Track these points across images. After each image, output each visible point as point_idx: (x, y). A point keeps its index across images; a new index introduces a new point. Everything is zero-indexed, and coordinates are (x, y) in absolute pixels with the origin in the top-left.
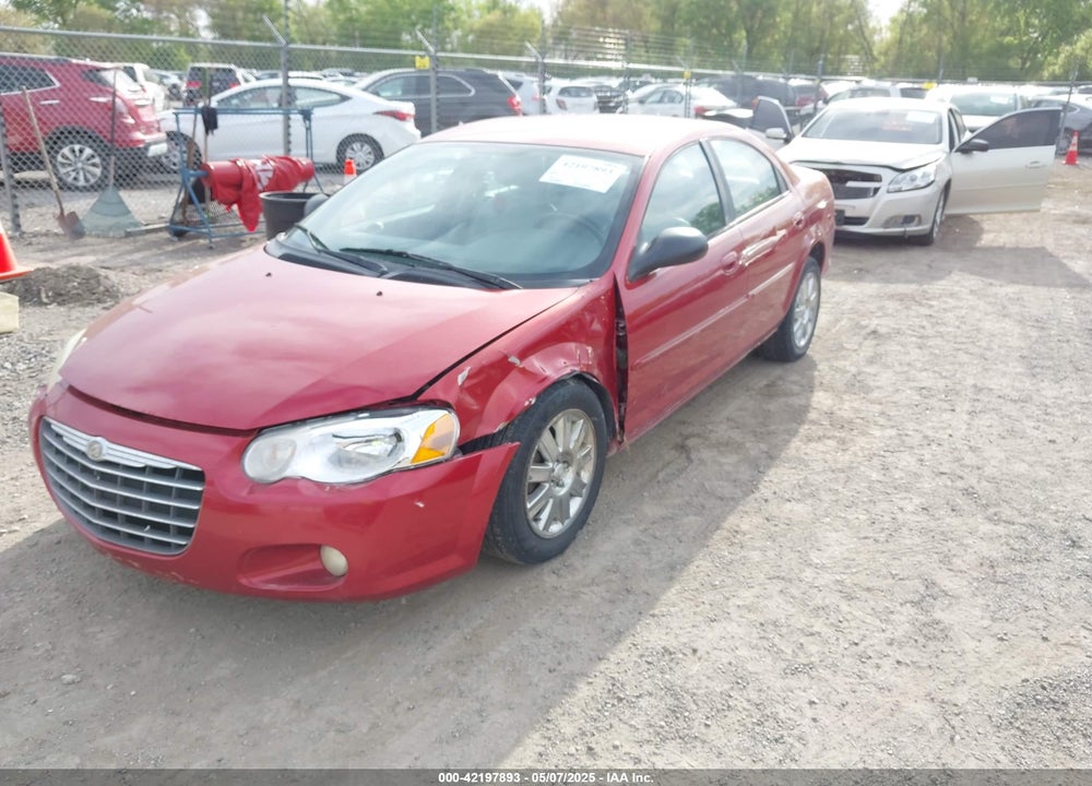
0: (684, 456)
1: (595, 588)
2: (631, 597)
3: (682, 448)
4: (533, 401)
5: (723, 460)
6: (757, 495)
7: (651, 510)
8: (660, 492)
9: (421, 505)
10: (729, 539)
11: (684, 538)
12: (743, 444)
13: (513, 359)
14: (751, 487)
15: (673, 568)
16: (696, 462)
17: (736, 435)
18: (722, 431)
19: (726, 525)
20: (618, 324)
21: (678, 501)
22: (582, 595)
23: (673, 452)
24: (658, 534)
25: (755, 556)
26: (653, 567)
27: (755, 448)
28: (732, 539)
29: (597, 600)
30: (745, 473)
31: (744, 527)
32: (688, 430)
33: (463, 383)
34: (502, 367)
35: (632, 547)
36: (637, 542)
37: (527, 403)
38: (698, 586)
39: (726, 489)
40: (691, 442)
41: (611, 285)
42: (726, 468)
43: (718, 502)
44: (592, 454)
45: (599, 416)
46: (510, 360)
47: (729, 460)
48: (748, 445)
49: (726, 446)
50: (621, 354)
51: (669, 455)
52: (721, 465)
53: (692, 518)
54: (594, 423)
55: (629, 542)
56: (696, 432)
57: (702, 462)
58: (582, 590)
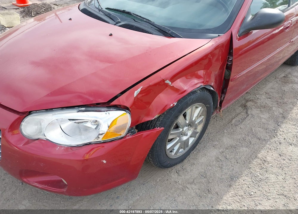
0: (245, 111)
1: (193, 186)
2: (210, 195)
3: (245, 107)
4: (175, 104)
5: (262, 116)
6: (276, 139)
7: (227, 141)
8: (232, 130)
9: (105, 162)
10: (261, 165)
11: (239, 161)
12: (272, 107)
13: (168, 82)
14: (273, 133)
15: (232, 179)
16: (250, 116)
17: (269, 102)
18: (263, 99)
19: (260, 155)
20: (228, 58)
21: (239, 137)
22: (187, 189)
23: (240, 108)
24: (228, 157)
25: (273, 178)
26: (223, 177)
27: (277, 111)
28: (262, 165)
29: (193, 194)
30: (271, 125)
31: (269, 159)
32: (248, 97)
33: (137, 95)
34: (161, 86)
35: (215, 163)
36: (217, 160)
37: (172, 105)
38: (243, 194)
39: (262, 134)
40: (249, 104)
41: (229, 37)
42: (263, 120)
43: (258, 141)
44: (204, 120)
45: (210, 104)
46: (166, 82)
47: (265, 116)
48: (274, 108)
49: (264, 107)
50: (227, 73)
51: (239, 109)
52: (261, 118)
53: (245, 149)
54: (207, 107)
55: (214, 158)
56: (251, 99)
57: (253, 116)
58: (188, 186)
